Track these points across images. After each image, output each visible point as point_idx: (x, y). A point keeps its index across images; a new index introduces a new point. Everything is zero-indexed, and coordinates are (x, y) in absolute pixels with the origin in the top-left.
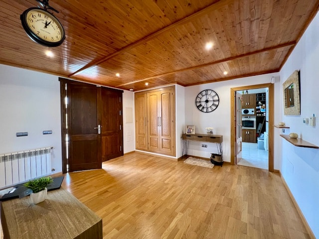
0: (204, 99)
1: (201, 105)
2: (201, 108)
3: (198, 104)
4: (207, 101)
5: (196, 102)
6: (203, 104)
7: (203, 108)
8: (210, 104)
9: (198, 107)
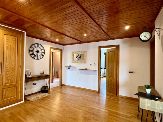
0: (36, 49)
1: (33, 54)
2: (33, 56)
3: (31, 53)
4: (38, 52)
5: (30, 51)
6: (35, 53)
7: (35, 56)
8: (39, 54)
9: (31, 55)
